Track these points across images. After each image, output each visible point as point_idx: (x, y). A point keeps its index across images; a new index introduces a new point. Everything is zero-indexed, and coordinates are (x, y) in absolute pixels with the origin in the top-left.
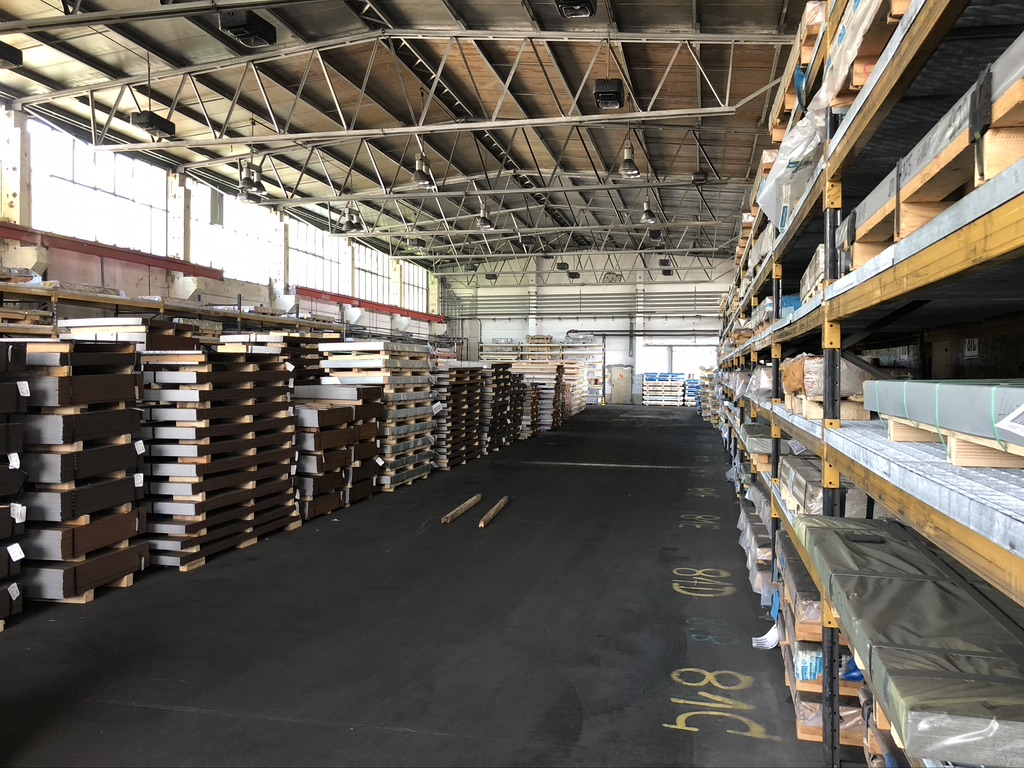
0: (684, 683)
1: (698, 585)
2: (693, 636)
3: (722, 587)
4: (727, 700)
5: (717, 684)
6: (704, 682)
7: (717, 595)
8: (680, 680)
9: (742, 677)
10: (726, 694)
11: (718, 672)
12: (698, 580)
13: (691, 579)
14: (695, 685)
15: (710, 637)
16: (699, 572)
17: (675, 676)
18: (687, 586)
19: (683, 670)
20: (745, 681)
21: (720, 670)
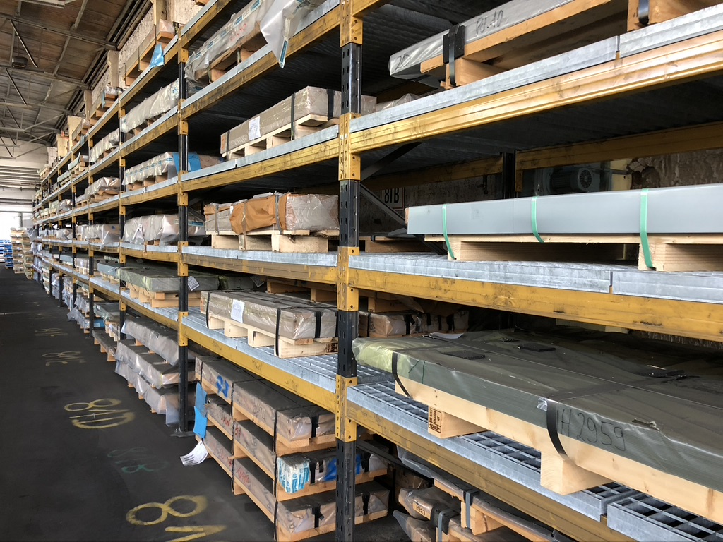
0: (146, 524)
1: (98, 417)
2: (124, 469)
3: (121, 414)
4: (196, 528)
5: (177, 514)
6: (163, 517)
7: (122, 423)
8: (138, 522)
9: (195, 499)
10: (192, 522)
11: (171, 501)
12: (96, 413)
13: (86, 412)
14: (157, 521)
15: (141, 467)
16: (91, 405)
17: (131, 518)
18: (88, 420)
19: (135, 509)
20: (200, 502)
21: (170, 498)
